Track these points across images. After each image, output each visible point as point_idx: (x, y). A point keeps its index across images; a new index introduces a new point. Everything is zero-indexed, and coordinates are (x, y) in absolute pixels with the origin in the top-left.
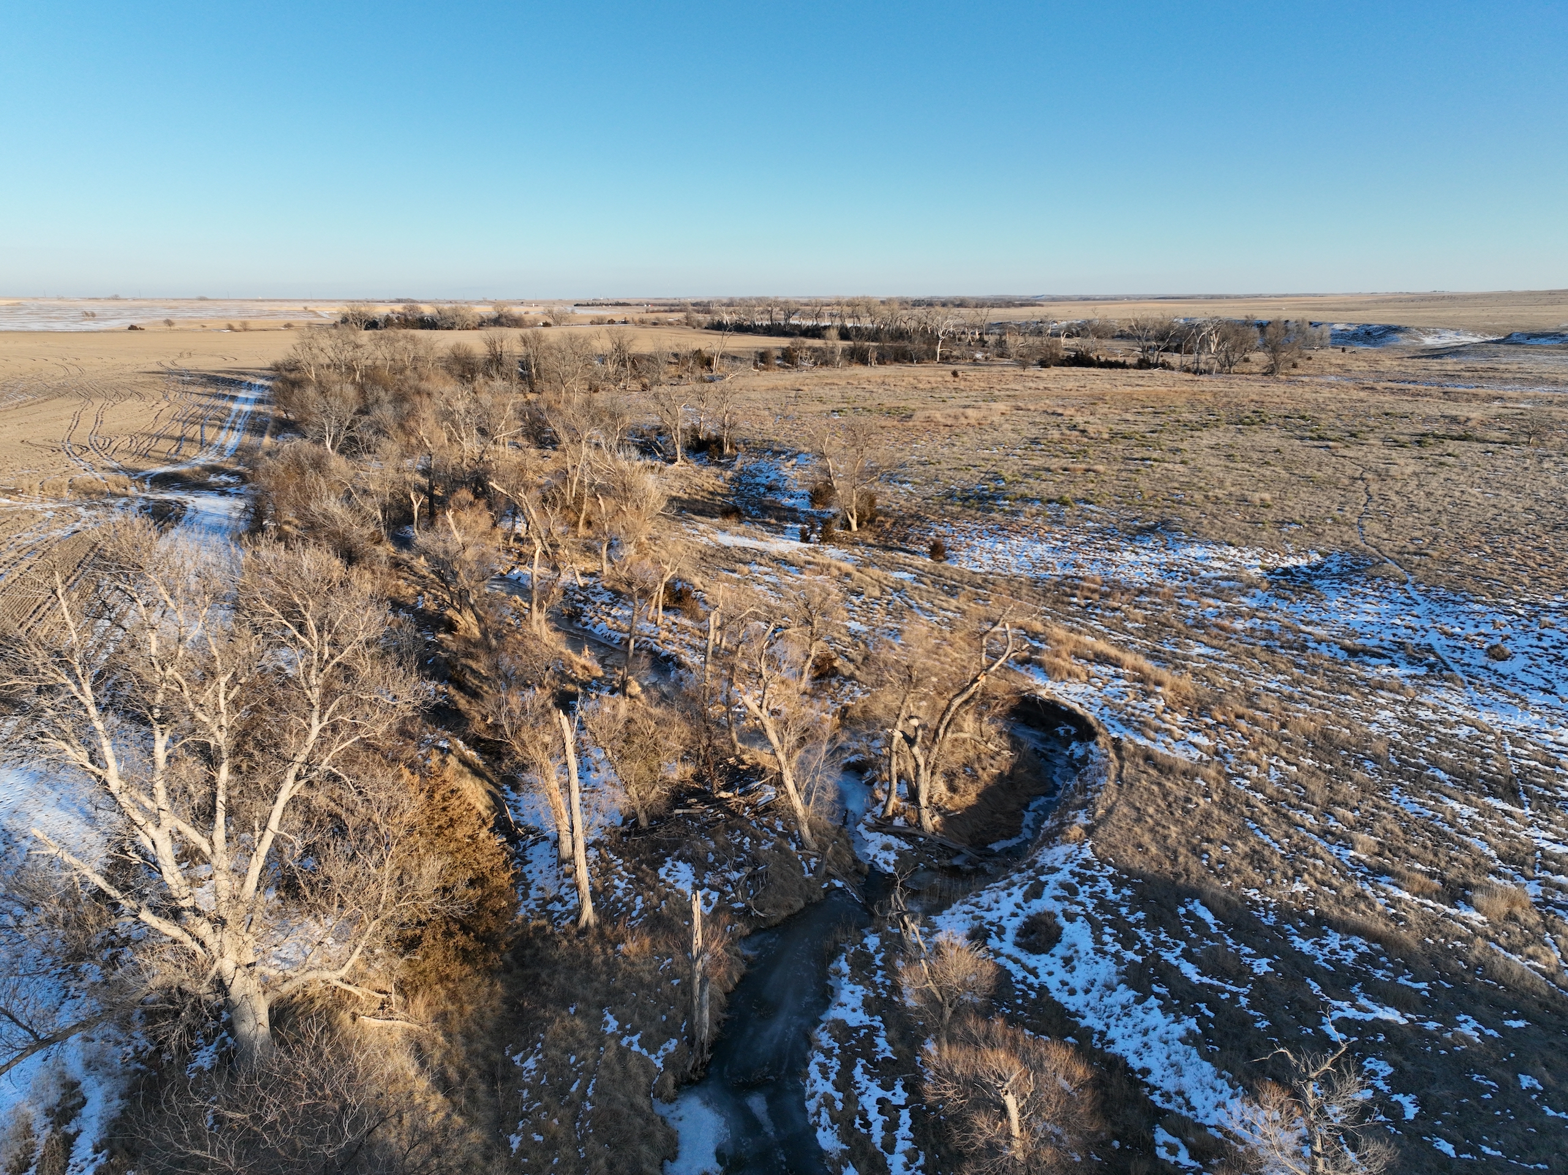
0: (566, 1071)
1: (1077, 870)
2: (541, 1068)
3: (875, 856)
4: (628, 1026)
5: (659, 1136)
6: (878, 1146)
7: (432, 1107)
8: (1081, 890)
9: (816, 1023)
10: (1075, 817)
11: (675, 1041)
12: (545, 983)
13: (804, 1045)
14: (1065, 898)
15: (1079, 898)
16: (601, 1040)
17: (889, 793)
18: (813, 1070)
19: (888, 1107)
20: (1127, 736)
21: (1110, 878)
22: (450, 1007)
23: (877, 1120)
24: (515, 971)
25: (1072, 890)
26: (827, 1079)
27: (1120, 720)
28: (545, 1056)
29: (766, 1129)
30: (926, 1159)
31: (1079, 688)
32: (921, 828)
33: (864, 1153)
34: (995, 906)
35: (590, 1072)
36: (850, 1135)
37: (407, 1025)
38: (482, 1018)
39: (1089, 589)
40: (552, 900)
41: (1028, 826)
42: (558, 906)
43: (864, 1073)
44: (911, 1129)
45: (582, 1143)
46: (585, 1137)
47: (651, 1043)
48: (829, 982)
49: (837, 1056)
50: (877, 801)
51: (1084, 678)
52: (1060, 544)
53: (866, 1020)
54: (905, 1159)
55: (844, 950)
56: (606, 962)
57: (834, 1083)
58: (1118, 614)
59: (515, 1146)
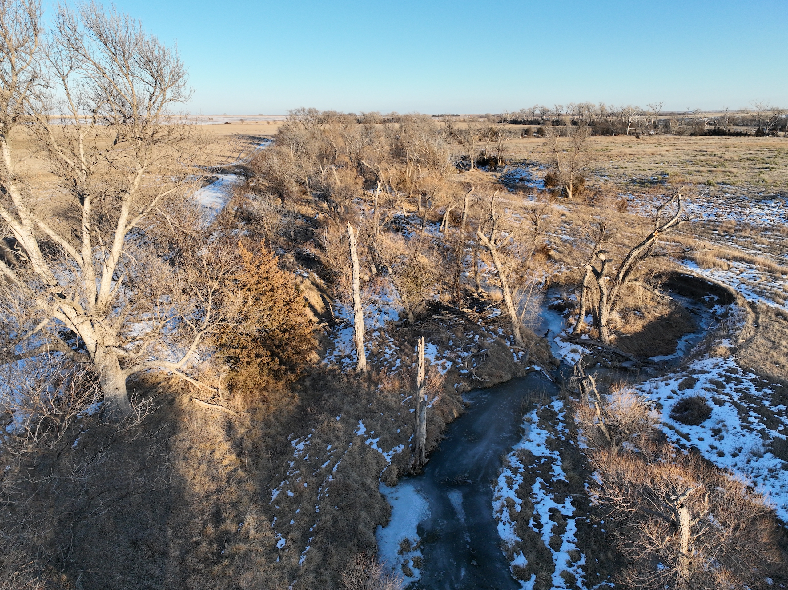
0: (322, 454)
1: (724, 373)
2: (306, 451)
3: (565, 356)
4: (372, 433)
5: (377, 507)
6: (547, 543)
7: (226, 462)
8: (727, 386)
9: (509, 450)
10: (720, 343)
11: (403, 446)
12: (325, 400)
13: (497, 463)
14: (714, 390)
15: (726, 391)
16: (351, 437)
17: (578, 321)
18: (502, 481)
19: (557, 515)
20: (761, 302)
21: (752, 381)
22: (260, 405)
23: (548, 525)
24: (309, 392)
25: (720, 386)
26: (511, 488)
27: (755, 292)
28: (311, 443)
29: (459, 516)
30: (587, 561)
31: (722, 273)
32: (601, 342)
33: (534, 546)
34: (655, 391)
35: (338, 457)
36: (525, 531)
37: (227, 410)
38: (280, 415)
39: (726, 227)
40: (345, 357)
41: (680, 349)
42: (348, 360)
43: (541, 488)
44: (575, 535)
45: (319, 502)
46: (322, 498)
47: (386, 445)
48: (522, 426)
49: (521, 473)
50: (570, 325)
51: (726, 268)
52: (706, 204)
53: (547, 452)
54: (568, 558)
55: (536, 407)
56: (368, 394)
57: (516, 491)
58: (749, 239)
59: (274, 497)
